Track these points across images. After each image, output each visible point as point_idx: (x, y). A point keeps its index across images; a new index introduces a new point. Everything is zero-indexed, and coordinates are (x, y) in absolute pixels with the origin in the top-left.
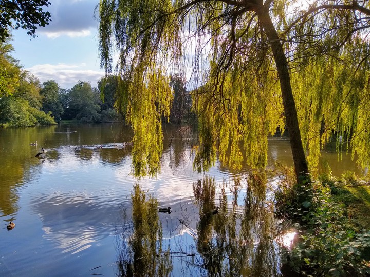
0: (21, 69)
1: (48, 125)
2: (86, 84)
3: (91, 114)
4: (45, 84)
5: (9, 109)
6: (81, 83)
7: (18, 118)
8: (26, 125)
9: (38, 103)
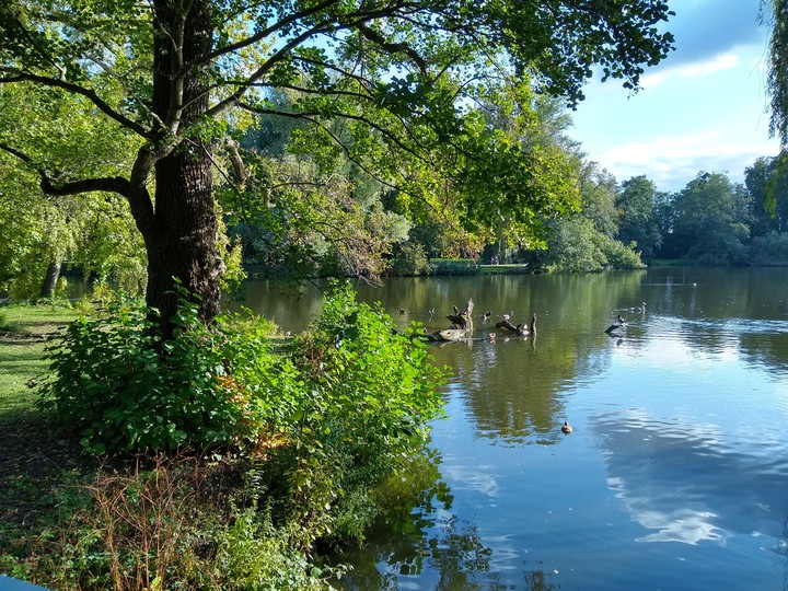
0: (583, 160)
1: (629, 268)
2: (716, 177)
3: (725, 246)
4: (626, 184)
5: (560, 238)
6: (704, 177)
7: (574, 255)
8: (588, 269)
9: (612, 225)
